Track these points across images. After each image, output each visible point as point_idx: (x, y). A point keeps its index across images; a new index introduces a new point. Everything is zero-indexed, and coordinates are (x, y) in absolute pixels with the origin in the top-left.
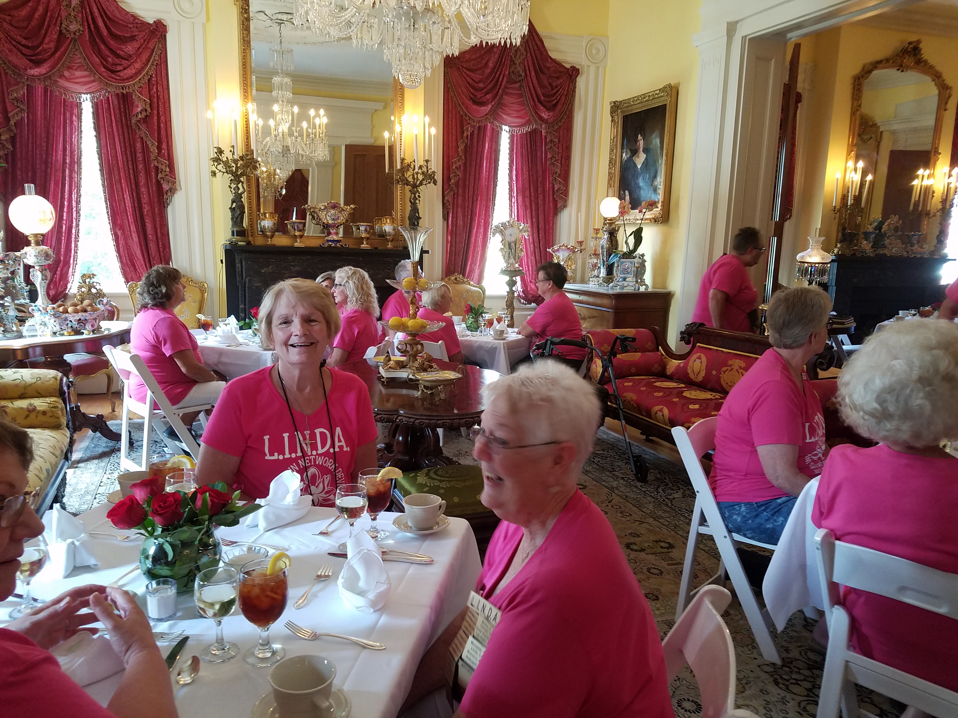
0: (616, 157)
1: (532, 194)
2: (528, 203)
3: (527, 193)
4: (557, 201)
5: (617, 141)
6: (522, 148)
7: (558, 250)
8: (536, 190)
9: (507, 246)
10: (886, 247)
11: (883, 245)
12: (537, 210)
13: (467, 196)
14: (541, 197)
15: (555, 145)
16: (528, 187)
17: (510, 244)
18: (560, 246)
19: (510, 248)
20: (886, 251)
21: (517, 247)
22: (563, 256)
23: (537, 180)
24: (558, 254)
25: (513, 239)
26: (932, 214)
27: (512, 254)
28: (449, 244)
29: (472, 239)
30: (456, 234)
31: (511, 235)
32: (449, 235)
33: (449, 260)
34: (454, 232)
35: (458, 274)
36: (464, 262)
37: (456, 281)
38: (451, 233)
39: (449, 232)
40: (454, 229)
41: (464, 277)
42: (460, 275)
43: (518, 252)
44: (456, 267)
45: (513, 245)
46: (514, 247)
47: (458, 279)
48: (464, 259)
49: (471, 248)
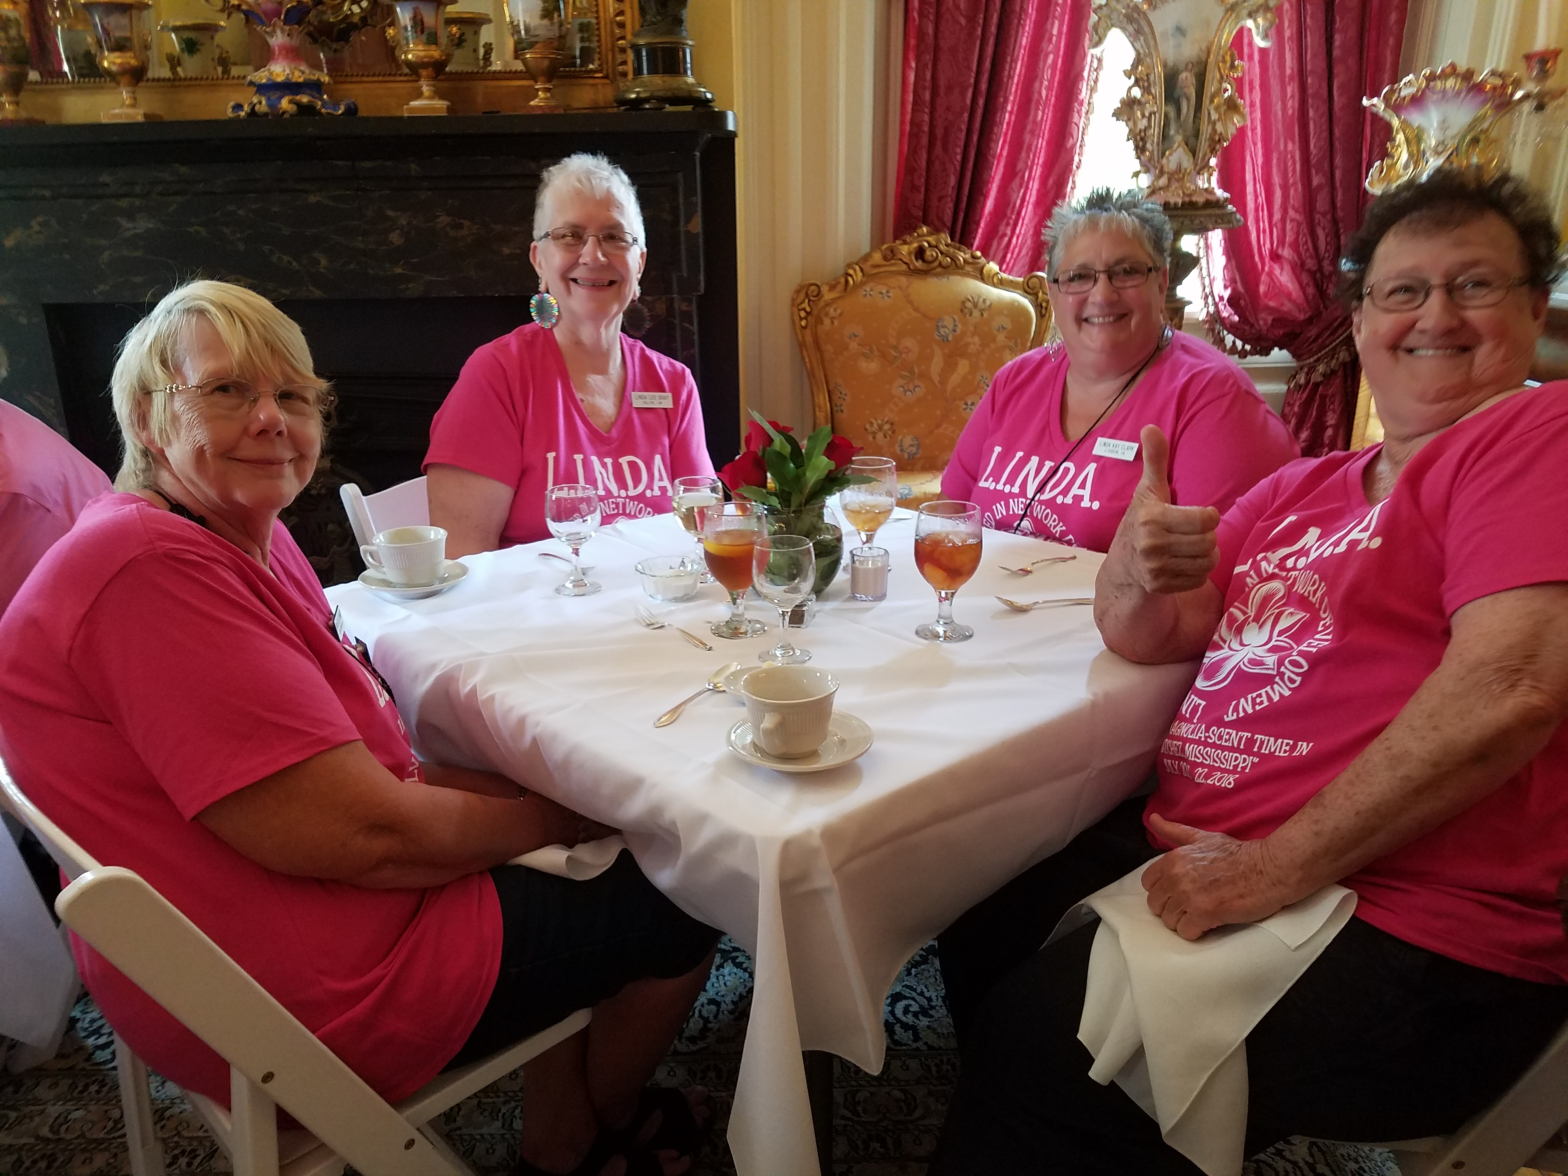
7: (1417, 100)
9: (1158, 90)
17: (1171, 79)
18: (1431, 78)
19: (1172, 95)
21: (1210, 88)
22: (1444, 125)
24: (1416, 119)
25: (1189, 50)
27: (1181, 127)
28: (911, 98)
29: (1012, 69)
30: (937, 49)
31: (1180, 31)
32: (911, 56)
33: (907, 168)
34: (930, 40)
35: (936, 230)
36: (969, 175)
37: (919, 264)
38: (918, 46)
39: (913, 42)
40: (930, 30)
41: (961, 242)
42: (945, 238)
43: (1214, 116)
44: (934, 202)
45: (1187, 79)
46: (1192, 92)
47: (929, 254)
48: (971, 164)
49: (1004, 108)
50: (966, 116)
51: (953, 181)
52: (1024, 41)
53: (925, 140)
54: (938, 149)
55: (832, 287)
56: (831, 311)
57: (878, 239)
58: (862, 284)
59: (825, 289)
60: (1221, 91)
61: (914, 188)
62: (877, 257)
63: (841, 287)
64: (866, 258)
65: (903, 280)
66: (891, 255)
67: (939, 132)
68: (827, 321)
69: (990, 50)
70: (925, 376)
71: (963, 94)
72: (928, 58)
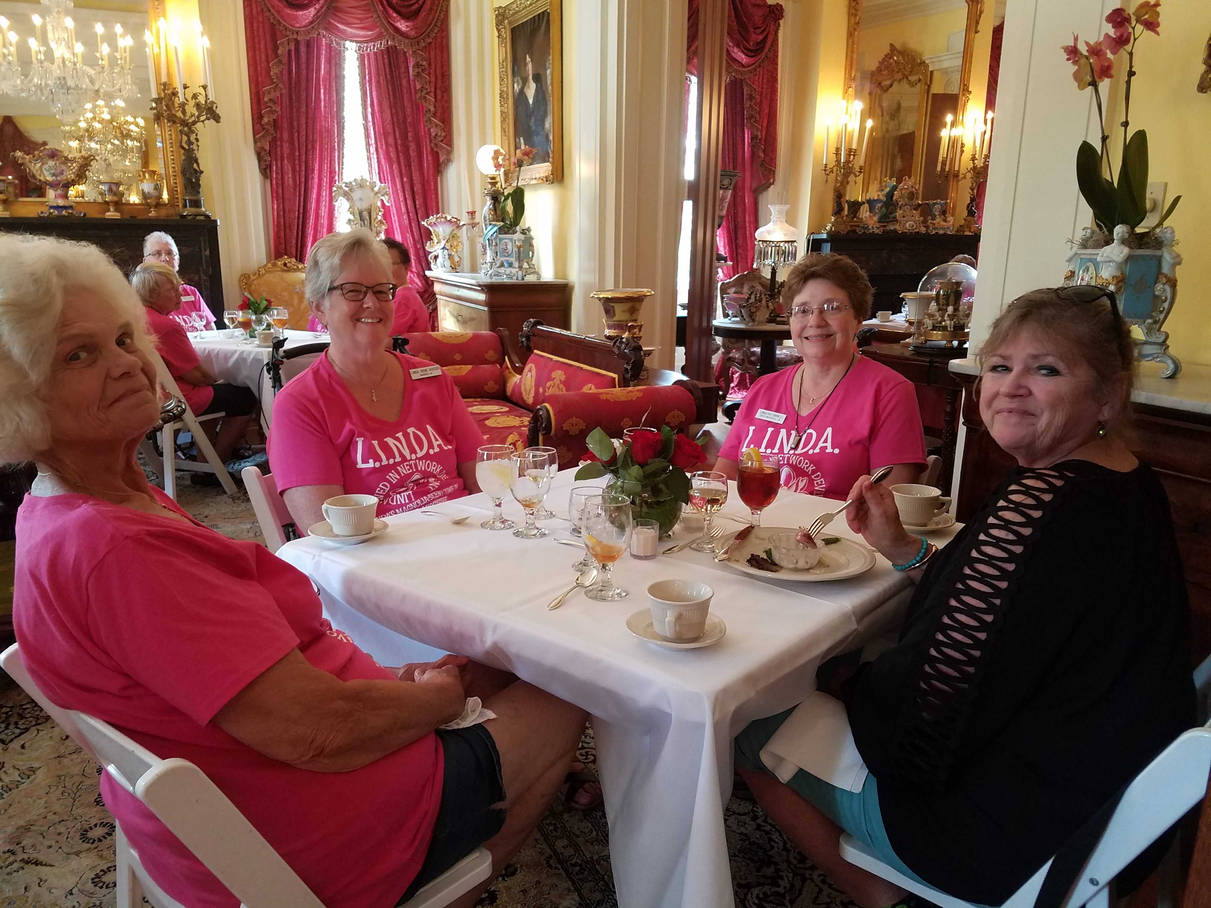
0: (507, 89)
1: (399, 142)
2: (393, 155)
3: (391, 140)
4: (437, 153)
5: (507, 65)
6: (378, 74)
8: (405, 136)
9: (358, 217)
10: (897, 221)
11: (895, 217)
12: (409, 165)
13: (296, 143)
14: (412, 146)
15: (423, 71)
16: (392, 131)
17: (361, 214)
19: (362, 219)
20: (897, 227)
21: (373, 217)
22: (444, 231)
23: (405, 122)
25: (365, 205)
26: (961, 176)
28: (276, 213)
29: (311, 206)
30: (283, 199)
31: (361, 199)
32: (275, 199)
33: (277, 236)
34: (281, 195)
35: (290, 257)
36: (300, 240)
37: (285, 268)
38: (276, 197)
39: (275, 195)
40: (280, 192)
41: (300, 261)
42: (294, 260)
43: (376, 225)
44: (288, 248)
45: (365, 214)
46: (368, 218)
47: (288, 265)
48: (300, 236)
49: (309, 219)
50: (296, 220)
51: (294, 242)
52: (314, 196)
53: (282, 228)
54: (288, 230)
55: (254, 275)
56: (255, 282)
57: (269, 259)
58: (265, 274)
59: (251, 276)
60: (377, 218)
61: (280, 243)
62: (270, 265)
63: (257, 275)
64: (266, 265)
65: (280, 273)
66: (274, 265)
67: (287, 225)
68: (253, 286)
69: (302, 199)
70: (292, 305)
71: (295, 213)
72: (281, 201)
